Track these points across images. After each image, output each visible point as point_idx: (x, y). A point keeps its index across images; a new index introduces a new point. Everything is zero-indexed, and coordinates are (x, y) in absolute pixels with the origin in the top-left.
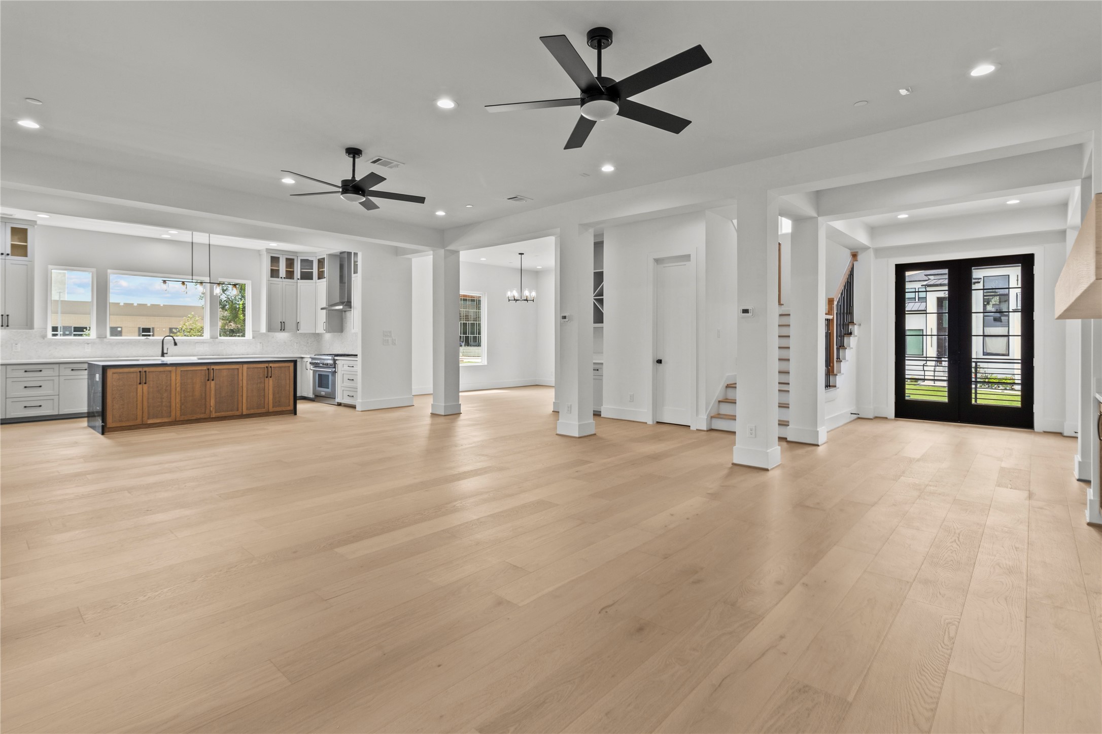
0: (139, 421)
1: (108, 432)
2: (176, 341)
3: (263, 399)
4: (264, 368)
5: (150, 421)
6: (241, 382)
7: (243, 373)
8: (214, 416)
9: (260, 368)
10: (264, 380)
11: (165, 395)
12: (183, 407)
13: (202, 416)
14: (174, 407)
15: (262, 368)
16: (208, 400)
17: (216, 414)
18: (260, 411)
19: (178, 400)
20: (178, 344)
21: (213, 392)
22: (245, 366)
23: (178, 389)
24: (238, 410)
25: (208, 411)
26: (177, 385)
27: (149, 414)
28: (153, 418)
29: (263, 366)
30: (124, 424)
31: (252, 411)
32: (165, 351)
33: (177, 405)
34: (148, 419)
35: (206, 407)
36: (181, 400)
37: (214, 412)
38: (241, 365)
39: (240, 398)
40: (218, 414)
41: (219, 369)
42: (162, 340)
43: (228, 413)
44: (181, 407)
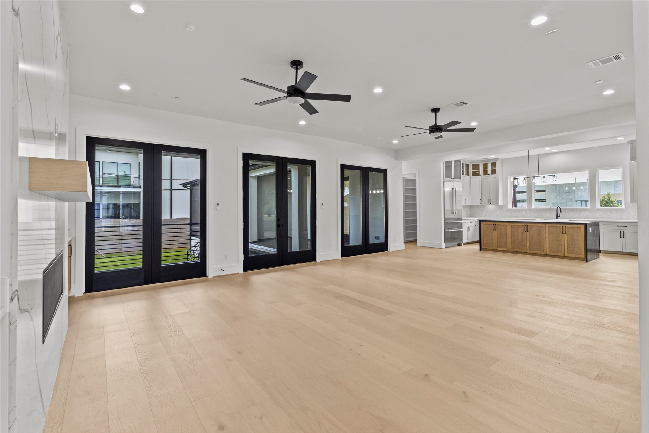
0: (493, 248)
1: (483, 250)
2: (561, 210)
3: (560, 247)
4: (561, 227)
5: (498, 249)
6: (545, 235)
7: (546, 229)
8: (529, 252)
9: (558, 227)
10: (561, 235)
11: (505, 237)
12: (513, 244)
13: (523, 251)
14: (509, 243)
15: (559, 227)
16: (525, 243)
17: (530, 251)
18: (558, 254)
19: (510, 240)
20: (562, 211)
21: (528, 239)
22: (547, 225)
23: (510, 234)
24: (543, 251)
25: (525, 249)
26: (510, 232)
27: (497, 245)
28: (500, 247)
29: (560, 226)
30: (488, 248)
31: (553, 254)
32: (559, 216)
33: (510, 243)
34: (497, 247)
35: (524, 246)
36: (512, 241)
37: (529, 250)
38: (545, 224)
39: (544, 244)
40: (531, 252)
41: (531, 226)
42: (556, 209)
43: (537, 252)
44: (512, 244)
